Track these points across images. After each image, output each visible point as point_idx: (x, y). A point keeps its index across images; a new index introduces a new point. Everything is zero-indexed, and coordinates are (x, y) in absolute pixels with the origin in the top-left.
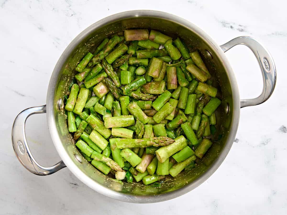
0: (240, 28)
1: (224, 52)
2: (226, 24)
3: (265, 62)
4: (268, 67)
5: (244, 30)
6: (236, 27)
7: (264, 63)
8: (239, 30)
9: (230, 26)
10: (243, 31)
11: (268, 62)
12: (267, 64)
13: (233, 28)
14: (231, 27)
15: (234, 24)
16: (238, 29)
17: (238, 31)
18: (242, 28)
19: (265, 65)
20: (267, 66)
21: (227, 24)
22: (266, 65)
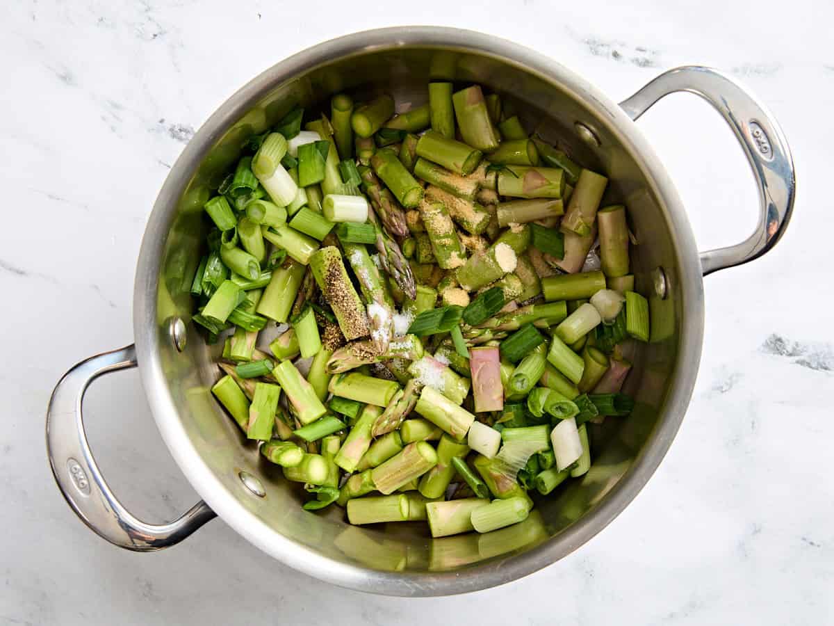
0: (641, 56)
1: (634, 120)
2: (601, 47)
3: (756, 134)
4: (766, 148)
5: (651, 62)
6: (624, 53)
7: (755, 137)
8: (636, 61)
9: (611, 51)
10: (648, 66)
11: (764, 132)
12: (763, 139)
13: (621, 57)
14: (615, 55)
15: (623, 45)
16: (633, 61)
17: (634, 66)
18: (647, 56)
19: (758, 141)
20: (763, 143)
21: (602, 45)
22: (759, 143)
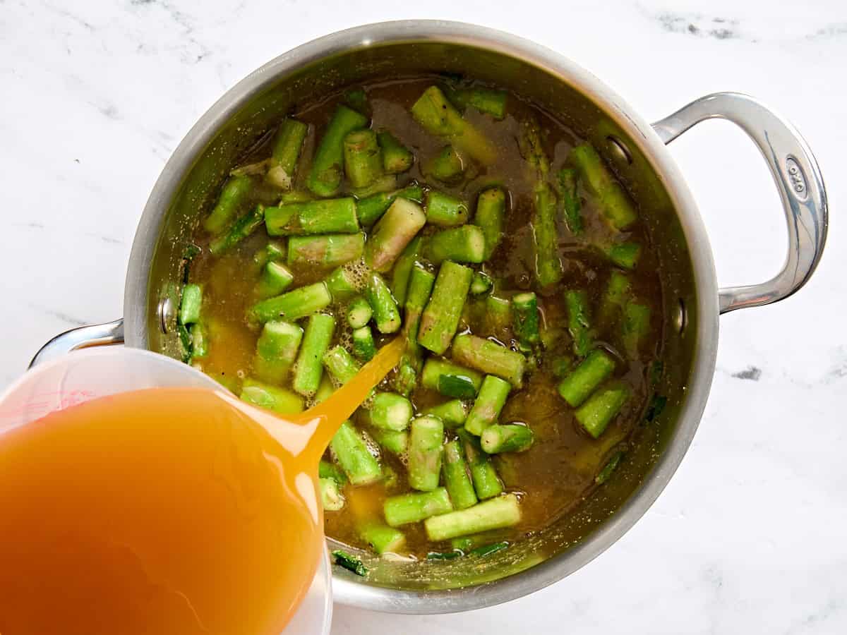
0: (719, 27)
1: (666, 144)
2: (675, 22)
3: (792, 171)
4: (801, 187)
5: (731, 33)
6: (704, 26)
7: (790, 173)
8: (715, 33)
9: (687, 26)
10: (728, 37)
11: (801, 170)
12: (799, 177)
13: (698, 30)
14: (692, 29)
15: (699, 18)
16: (711, 33)
17: (713, 38)
18: (725, 26)
19: (794, 179)
20: (798, 181)
21: (676, 20)
22: (795, 181)
